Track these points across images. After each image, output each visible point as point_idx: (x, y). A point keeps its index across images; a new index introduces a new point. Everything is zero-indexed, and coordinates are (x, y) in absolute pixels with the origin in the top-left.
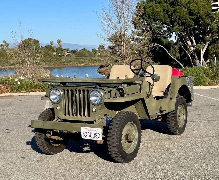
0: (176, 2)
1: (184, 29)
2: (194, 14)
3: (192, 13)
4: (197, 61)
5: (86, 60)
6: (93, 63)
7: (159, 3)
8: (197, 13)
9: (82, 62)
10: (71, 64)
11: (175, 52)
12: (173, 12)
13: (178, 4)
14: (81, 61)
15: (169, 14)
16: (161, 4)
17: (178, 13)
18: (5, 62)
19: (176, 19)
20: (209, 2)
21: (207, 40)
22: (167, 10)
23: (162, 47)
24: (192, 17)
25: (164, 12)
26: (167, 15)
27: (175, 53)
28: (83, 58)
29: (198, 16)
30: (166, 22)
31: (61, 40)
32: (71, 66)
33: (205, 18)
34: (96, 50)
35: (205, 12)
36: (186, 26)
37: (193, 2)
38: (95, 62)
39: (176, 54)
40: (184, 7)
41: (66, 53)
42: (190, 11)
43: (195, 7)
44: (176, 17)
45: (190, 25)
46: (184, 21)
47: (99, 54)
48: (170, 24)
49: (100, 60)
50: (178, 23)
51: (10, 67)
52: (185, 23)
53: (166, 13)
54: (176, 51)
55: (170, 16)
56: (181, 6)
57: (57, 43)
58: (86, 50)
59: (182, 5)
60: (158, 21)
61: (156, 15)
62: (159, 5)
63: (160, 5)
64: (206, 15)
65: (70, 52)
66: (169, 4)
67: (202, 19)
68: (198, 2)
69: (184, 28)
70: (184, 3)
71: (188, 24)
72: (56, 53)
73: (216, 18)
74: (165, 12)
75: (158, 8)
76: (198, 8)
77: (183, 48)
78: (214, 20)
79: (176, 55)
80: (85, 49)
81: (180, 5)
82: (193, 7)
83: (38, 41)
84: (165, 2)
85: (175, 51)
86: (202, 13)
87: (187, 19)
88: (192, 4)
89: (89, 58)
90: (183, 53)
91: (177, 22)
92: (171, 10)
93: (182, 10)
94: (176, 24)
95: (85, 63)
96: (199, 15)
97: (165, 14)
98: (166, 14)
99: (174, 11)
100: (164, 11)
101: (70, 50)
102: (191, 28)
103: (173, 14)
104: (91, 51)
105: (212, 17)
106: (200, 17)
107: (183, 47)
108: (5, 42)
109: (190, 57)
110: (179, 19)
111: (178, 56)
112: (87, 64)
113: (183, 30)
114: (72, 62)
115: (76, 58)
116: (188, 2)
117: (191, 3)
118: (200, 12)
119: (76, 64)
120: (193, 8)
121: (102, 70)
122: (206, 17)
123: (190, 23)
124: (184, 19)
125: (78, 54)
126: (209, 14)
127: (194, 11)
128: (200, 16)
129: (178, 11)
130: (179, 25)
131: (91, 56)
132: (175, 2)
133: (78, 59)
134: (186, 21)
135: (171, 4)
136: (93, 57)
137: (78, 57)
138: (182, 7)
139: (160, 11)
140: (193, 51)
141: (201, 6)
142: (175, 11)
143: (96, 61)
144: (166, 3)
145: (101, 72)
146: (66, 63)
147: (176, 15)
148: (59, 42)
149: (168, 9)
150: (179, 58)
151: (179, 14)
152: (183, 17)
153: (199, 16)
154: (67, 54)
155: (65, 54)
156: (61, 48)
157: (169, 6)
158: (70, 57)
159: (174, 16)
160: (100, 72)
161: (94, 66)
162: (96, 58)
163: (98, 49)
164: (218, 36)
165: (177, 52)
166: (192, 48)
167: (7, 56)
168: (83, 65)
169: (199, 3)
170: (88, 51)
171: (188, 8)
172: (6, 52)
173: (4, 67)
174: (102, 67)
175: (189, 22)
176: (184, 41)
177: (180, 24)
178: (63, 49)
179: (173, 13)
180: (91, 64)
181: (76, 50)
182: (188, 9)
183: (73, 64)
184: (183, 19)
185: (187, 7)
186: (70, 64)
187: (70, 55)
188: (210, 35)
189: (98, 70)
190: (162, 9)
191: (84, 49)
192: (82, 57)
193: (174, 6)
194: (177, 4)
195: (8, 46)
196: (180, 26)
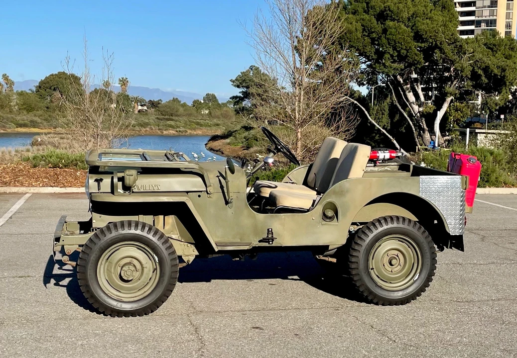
0: (388, 12)
1: (404, 69)
2: (426, 39)
3: (421, 36)
4: (427, 136)
5: (180, 122)
6: (194, 129)
7: (352, 13)
8: (431, 36)
9: (171, 126)
10: (148, 129)
11: (382, 115)
12: (381, 32)
13: (394, 17)
14: (169, 124)
15: (374, 37)
16: (358, 15)
17: (393, 35)
18: (8, 119)
19: (387, 48)
20: (453, 16)
21: (451, 94)
22: (369, 29)
23: (355, 102)
24: (420, 44)
25: (363, 32)
26: (370, 38)
27: (382, 117)
28: (174, 118)
29: (432, 43)
30: (366, 53)
31: (126, 79)
32: (148, 133)
33: (448, 49)
34: (201, 102)
35: (448, 35)
36: (408, 63)
37: (424, 14)
38: (199, 127)
39: (384, 118)
40: (405, 24)
41: (136, 106)
42: (418, 32)
43: (427, 24)
44: (389, 44)
45: (416, 60)
46: (405, 52)
47: (207, 112)
48: (375, 57)
49: (208, 123)
50: (392, 56)
51: (16, 129)
52: (407, 56)
53: (367, 34)
54: (384, 112)
55: (376, 41)
56: (398, 22)
57: (119, 83)
58: (179, 102)
59: (401, 19)
60: (351, 50)
61: (347, 38)
62: (352, 17)
63: (355, 17)
64: (449, 42)
65: (145, 105)
66: (375, 16)
67: (441, 50)
68: (433, 15)
69: (403, 67)
70: (405, 15)
71: (412, 59)
72: (115, 106)
73: (469, 49)
74: (366, 32)
75: (351, 24)
76: (432, 28)
77: (400, 108)
78: (465, 53)
79: (383, 120)
80: (177, 99)
81: (396, 18)
82: (424, 24)
83: (80, 79)
84: (365, 12)
85: (381, 113)
86: (442, 37)
87: (410, 47)
88: (422, 18)
89: (185, 118)
90: (397, 117)
91: (389, 53)
92: (378, 29)
93: (400, 29)
94: (388, 58)
95: (178, 130)
96: (436, 42)
97: (364, 35)
98: (367, 36)
99: (385, 31)
100: (364, 30)
101: (145, 100)
102: (416, 68)
103: (381, 36)
104: (190, 105)
105: (461, 46)
106: (436, 47)
107: (399, 106)
108: (5, 77)
109: (413, 127)
110: (395, 49)
111: (387, 123)
112: (181, 130)
113: (402, 70)
114: (151, 125)
115: (158, 118)
116: (414, 14)
117: (420, 17)
118: (437, 34)
119: (159, 130)
120: (423, 26)
121: (217, 144)
122: (448, 46)
123: (416, 58)
124: (405, 48)
125: (162, 109)
126: (456, 41)
127: (426, 34)
128: (436, 44)
129: (393, 30)
130: (394, 60)
131: (190, 115)
132: (386, 13)
133: (162, 120)
134: (408, 52)
135: (377, 15)
136: (193, 118)
137: (163, 115)
138: (401, 24)
139: (356, 30)
140: (418, 114)
141: (440, 24)
142: (387, 31)
143: (201, 125)
144: (368, 14)
145: (215, 149)
146: (137, 127)
147: (388, 39)
148: (124, 82)
149: (372, 25)
150: (389, 128)
151: (394, 37)
152: (402, 45)
153: (434, 43)
154: (140, 108)
155: (134, 107)
156: (128, 96)
157: (374, 20)
158: (147, 114)
159: (384, 41)
160: (211, 149)
161: (197, 135)
162: (200, 118)
163: (204, 100)
164: (472, 86)
165: (386, 115)
166: (416, 108)
167: (11, 106)
168: (172, 132)
169: (435, 17)
170: (184, 103)
171: (413, 26)
172: (9, 99)
173: (3, 130)
174: (214, 138)
175: (414, 56)
176: (402, 93)
177: (396, 58)
178: (132, 98)
179: (382, 34)
180: (189, 131)
181: (159, 100)
182: (414, 28)
183: (152, 129)
184: (402, 48)
185: (410, 24)
186: (144, 130)
187: (145, 110)
188: (454, 83)
189: (206, 145)
190: (360, 24)
191: (175, 100)
192: (172, 116)
193: (385, 21)
194: (390, 17)
195: (11, 86)
196: (394, 62)
